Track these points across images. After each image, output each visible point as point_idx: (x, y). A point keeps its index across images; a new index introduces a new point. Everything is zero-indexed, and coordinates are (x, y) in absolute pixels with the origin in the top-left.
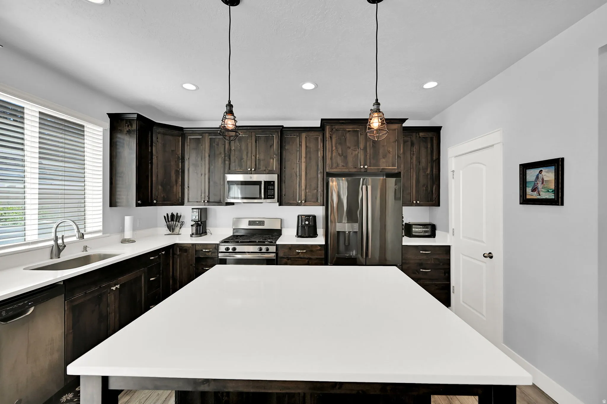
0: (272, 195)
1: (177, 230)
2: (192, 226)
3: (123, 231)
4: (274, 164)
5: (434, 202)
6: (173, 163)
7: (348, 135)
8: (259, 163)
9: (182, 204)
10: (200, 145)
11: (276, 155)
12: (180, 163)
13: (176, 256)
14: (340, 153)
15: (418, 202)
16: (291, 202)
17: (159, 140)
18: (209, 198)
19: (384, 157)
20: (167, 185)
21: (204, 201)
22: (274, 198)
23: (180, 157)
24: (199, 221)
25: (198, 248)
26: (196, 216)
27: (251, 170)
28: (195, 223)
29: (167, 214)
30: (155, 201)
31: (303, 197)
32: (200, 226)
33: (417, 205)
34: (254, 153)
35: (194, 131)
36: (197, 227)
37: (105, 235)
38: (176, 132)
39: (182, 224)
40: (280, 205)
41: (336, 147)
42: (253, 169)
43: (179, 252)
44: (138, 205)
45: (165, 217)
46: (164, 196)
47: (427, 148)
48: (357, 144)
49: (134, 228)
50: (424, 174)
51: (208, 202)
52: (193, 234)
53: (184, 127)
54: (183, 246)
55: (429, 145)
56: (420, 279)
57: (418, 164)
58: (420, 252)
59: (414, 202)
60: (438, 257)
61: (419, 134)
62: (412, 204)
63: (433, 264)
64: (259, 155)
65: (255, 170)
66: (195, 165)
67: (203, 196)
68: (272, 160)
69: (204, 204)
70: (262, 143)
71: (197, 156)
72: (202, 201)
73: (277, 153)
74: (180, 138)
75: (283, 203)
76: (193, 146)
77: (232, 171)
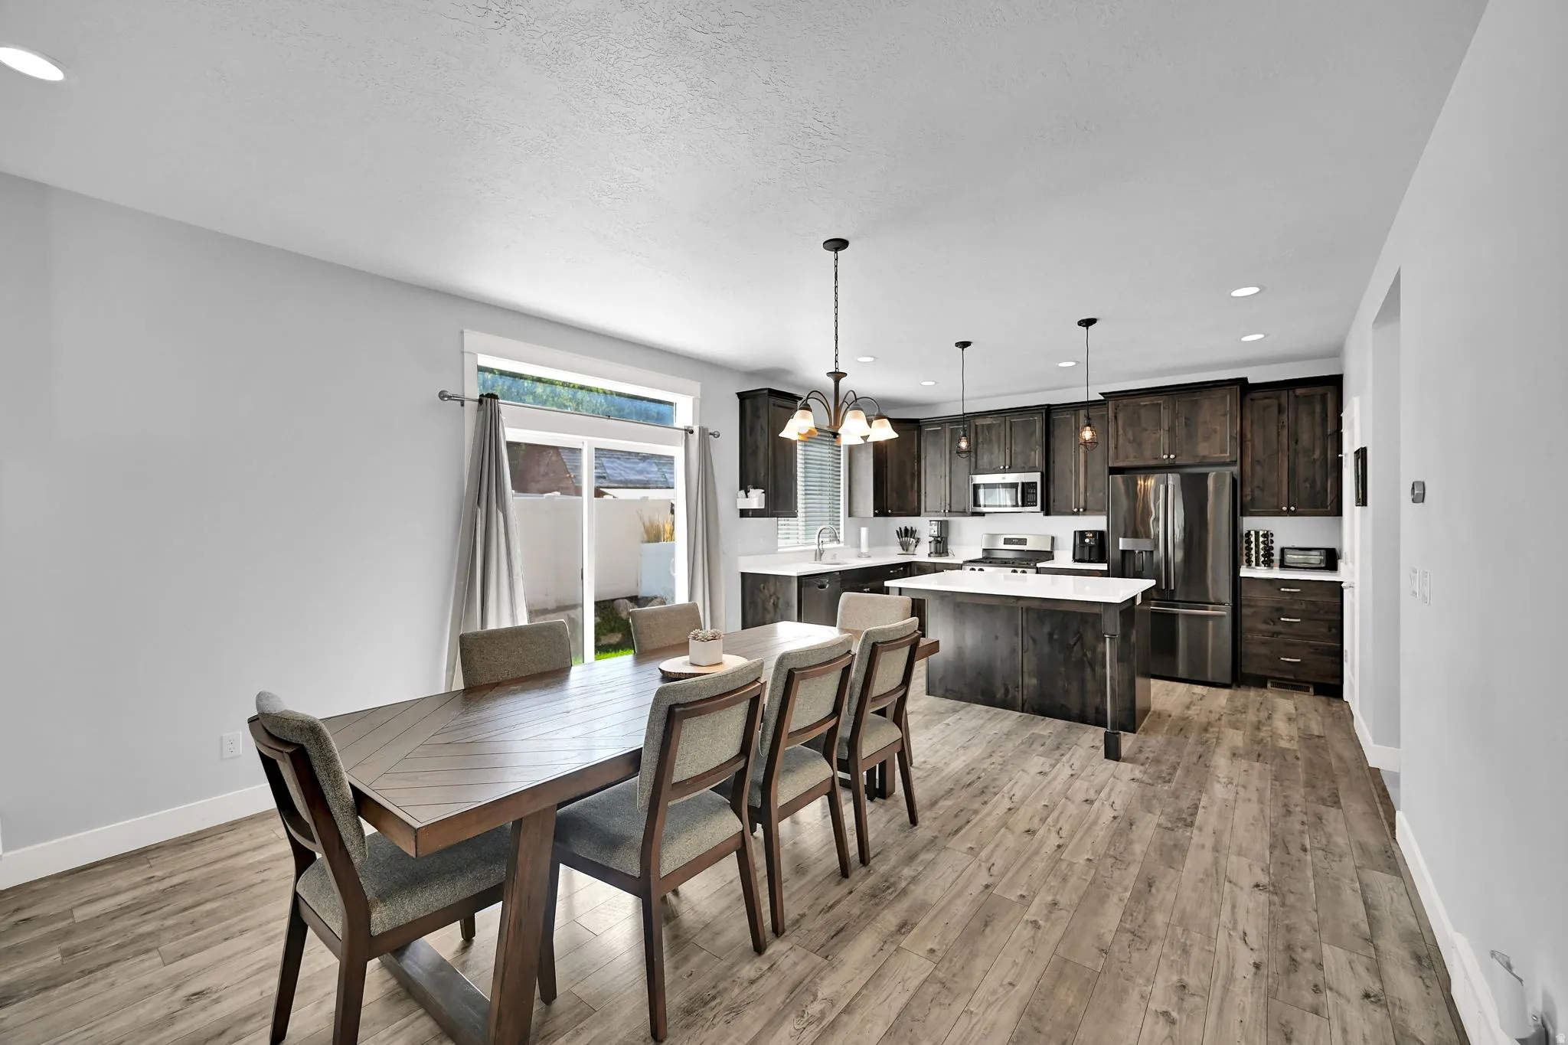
0: (1033, 502)
1: (912, 548)
2: (930, 542)
3: (859, 546)
4: (1037, 457)
5: (1329, 508)
6: (908, 464)
7: (1143, 412)
8: (1015, 458)
9: (918, 514)
10: (939, 438)
11: (1039, 445)
12: (916, 463)
14: (1131, 438)
15: (1293, 508)
16: (1064, 510)
18: (950, 507)
19: (1207, 439)
20: (902, 491)
21: (945, 511)
22: (1036, 505)
23: (916, 456)
24: (939, 537)
26: (934, 530)
27: (1004, 467)
28: (933, 539)
29: (900, 529)
30: (890, 511)
31: (1082, 503)
32: (940, 542)
33: (1289, 513)
34: (1008, 446)
35: (932, 422)
36: (936, 543)
37: (846, 546)
38: (911, 426)
39: (918, 541)
40: (1047, 514)
41: (1124, 431)
42: (1007, 467)
44: (875, 515)
45: (897, 532)
46: (898, 503)
47: (1313, 414)
48: (1158, 424)
50: (1306, 459)
51: (949, 511)
52: (931, 553)
53: (920, 418)
55: (1318, 409)
56: (1278, 633)
57: (1292, 443)
58: (1279, 589)
59: (1285, 508)
60: (1313, 599)
61: (1294, 392)
62: (1279, 513)
63: (1304, 611)
64: (1015, 447)
65: (1010, 467)
66: (933, 465)
67: (943, 505)
68: (1033, 453)
69: (943, 514)
70: (1018, 429)
71: (936, 453)
72: (942, 511)
73: (1040, 443)
74: (916, 431)
75: (1051, 513)
76: (931, 441)
77: (980, 470)
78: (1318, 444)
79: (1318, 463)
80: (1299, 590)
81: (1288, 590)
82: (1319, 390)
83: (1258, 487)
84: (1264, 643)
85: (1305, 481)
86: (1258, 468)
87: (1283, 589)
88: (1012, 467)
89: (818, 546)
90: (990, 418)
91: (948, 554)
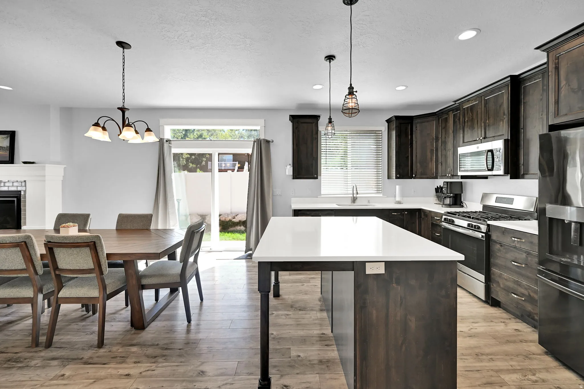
4: (505, 126)
6: (428, 144)
8: (488, 129)
9: (436, 177)
10: (447, 123)
12: (435, 143)
13: (421, 219)
17: (418, 128)
18: (453, 172)
20: (424, 163)
23: (435, 138)
24: (448, 193)
25: (433, 215)
26: (445, 188)
27: (480, 139)
30: (414, 175)
34: (483, 120)
37: (384, 196)
42: (482, 138)
43: (424, 216)
44: (397, 178)
46: (421, 171)
49: (403, 195)
51: (452, 175)
64: (489, 120)
65: (484, 138)
66: (444, 143)
67: (449, 170)
68: (502, 122)
69: (449, 177)
70: (491, 105)
71: (446, 134)
72: (447, 175)
73: (506, 112)
74: (435, 121)
75: (521, 176)
76: (443, 125)
77: (466, 143)
88: (486, 137)
89: (353, 195)
90: (472, 100)
91: (463, 207)
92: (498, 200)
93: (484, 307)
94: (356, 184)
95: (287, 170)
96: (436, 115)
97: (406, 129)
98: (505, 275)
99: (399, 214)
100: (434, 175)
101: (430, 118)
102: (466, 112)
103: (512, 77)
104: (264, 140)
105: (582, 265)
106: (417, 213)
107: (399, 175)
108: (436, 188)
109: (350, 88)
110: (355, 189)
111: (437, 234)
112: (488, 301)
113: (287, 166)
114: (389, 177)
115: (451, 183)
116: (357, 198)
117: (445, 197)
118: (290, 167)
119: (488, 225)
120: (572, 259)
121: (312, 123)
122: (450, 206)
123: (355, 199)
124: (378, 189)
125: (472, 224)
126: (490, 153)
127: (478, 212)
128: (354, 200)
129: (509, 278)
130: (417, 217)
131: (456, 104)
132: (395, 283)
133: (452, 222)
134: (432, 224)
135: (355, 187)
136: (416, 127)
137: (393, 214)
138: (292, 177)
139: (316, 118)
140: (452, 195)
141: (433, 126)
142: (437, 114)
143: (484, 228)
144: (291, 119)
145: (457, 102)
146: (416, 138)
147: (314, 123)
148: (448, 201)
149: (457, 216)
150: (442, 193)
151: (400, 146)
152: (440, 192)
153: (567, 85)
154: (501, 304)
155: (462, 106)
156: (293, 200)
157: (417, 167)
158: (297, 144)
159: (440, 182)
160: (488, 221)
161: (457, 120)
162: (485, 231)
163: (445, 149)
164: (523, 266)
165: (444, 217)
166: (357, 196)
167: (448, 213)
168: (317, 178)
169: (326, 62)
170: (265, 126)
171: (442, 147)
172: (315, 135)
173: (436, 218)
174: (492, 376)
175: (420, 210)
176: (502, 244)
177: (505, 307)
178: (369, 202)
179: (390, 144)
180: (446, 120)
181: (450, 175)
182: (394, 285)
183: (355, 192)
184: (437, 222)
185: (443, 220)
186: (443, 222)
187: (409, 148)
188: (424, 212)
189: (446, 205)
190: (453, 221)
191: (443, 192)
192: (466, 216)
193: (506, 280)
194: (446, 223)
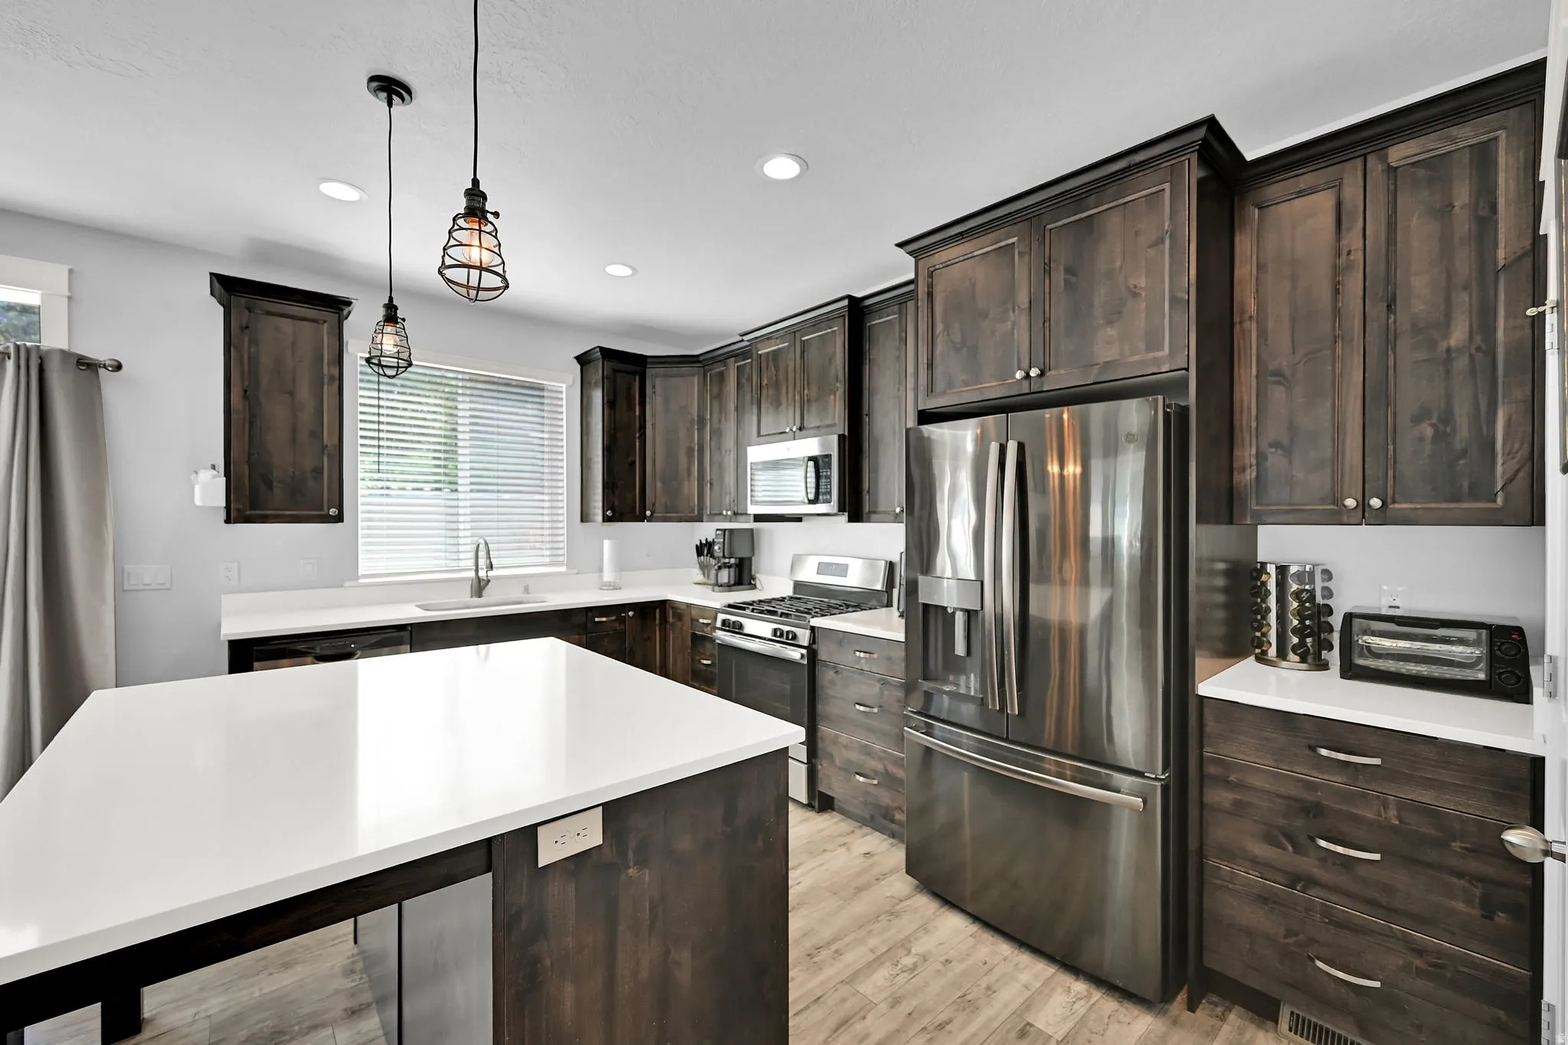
4: (837, 405)
5: (1499, 501)
6: (682, 434)
8: (808, 410)
9: (700, 518)
10: (724, 385)
11: (840, 382)
12: (696, 432)
13: (668, 626)
14: (958, 338)
15: (1376, 502)
16: (882, 510)
17: (658, 389)
18: (737, 506)
19: (1113, 317)
20: (672, 480)
22: (832, 499)
23: (696, 419)
25: (694, 612)
29: (701, 541)
30: (648, 513)
34: (798, 387)
35: (714, 358)
37: (570, 572)
40: (856, 518)
41: (947, 328)
42: (795, 428)
43: (673, 618)
44: (607, 519)
46: (666, 502)
47: (1446, 213)
50: (1421, 355)
51: (734, 513)
54: (676, 605)
55: (1463, 195)
56: (1310, 882)
57: (1377, 310)
58: (1313, 748)
59: (1350, 503)
60: (1426, 797)
61: (1384, 159)
62: (1336, 517)
63: (1393, 829)
64: (808, 388)
65: (800, 429)
66: (717, 433)
67: (727, 501)
68: (832, 397)
69: (728, 517)
70: (813, 353)
71: (721, 412)
72: (724, 513)
73: (841, 376)
74: (696, 377)
75: (865, 516)
76: (715, 391)
77: (762, 437)
78: (1463, 300)
79: (1461, 363)
80: (1377, 761)
81: (1342, 757)
82: (1466, 134)
83: (1276, 445)
84: (1265, 899)
85: (1417, 419)
86: (1278, 393)
87: (1324, 752)
88: (804, 427)
89: (477, 571)
90: (777, 338)
91: (754, 587)
92: (822, 568)
93: (806, 820)
94: (486, 538)
95: (197, 488)
96: (699, 362)
97: (629, 388)
98: (844, 737)
99: (613, 618)
100: (694, 513)
101: (685, 369)
102: (764, 364)
103: (850, 297)
104: (65, 354)
105: (972, 694)
106: (658, 611)
107: (613, 512)
108: (697, 545)
109: (472, 192)
110: (482, 554)
111: (705, 662)
112: (813, 803)
113: (196, 473)
114: (584, 518)
115: (731, 531)
116: (489, 581)
117: (720, 568)
118: (214, 477)
119: (813, 629)
120: (958, 685)
121: (315, 321)
122: (729, 587)
123: (482, 584)
124: (555, 552)
125: (780, 629)
126: (811, 464)
127: (785, 598)
128: (479, 587)
129: (852, 742)
130: (657, 622)
131: (743, 340)
132: (635, 865)
133: (737, 629)
134: (694, 635)
135: (482, 547)
136: (654, 387)
137: (597, 619)
138: (223, 515)
139: (337, 306)
140: (733, 561)
141: (689, 388)
142: (701, 358)
143: (804, 636)
144: (217, 293)
145: (746, 338)
146: (654, 415)
147: (325, 322)
148: (725, 576)
149: (748, 612)
150: (711, 557)
151: (613, 431)
152: (707, 554)
153: (946, 333)
154: (836, 802)
155: (756, 348)
156: (229, 601)
157: (656, 490)
158: (246, 392)
159: (707, 530)
160: (812, 620)
161: (744, 380)
162: (806, 644)
163: (719, 449)
164: (876, 710)
165: (721, 617)
166: (490, 573)
167: (730, 606)
168: (339, 518)
169: (371, 97)
170: (69, 298)
171: (713, 443)
172: (329, 365)
173: (701, 621)
174: (844, 1000)
175: (663, 604)
176: (838, 669)
177: (843, 806)
178: (527, 590)
179: (588, 424)
180: (721, 377)
181: (729, 513)
182: (631, 871)
183: (482, 562)
184: (706, 630)
185: (719, 624)
186: (719, 629)
187: (637, 440)
188: (672, 608)
189: (721, 586)
190: (741, 626)
191: (716, 554)
192: (765, 609)
193: (845, 746)
194: (725, 630)
